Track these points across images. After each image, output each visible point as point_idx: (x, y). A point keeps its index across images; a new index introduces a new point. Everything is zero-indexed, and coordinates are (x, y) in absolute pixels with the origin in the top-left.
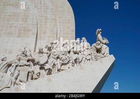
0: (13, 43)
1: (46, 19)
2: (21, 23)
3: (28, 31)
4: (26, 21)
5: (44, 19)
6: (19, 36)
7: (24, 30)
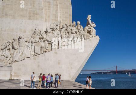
0: (26, 24)
1: (49, 4)
2: (30, 7)
3: (36, 14)
4: (34, 5)
5: (48, 4)
6: (29, 19)
7: (33, 14)
